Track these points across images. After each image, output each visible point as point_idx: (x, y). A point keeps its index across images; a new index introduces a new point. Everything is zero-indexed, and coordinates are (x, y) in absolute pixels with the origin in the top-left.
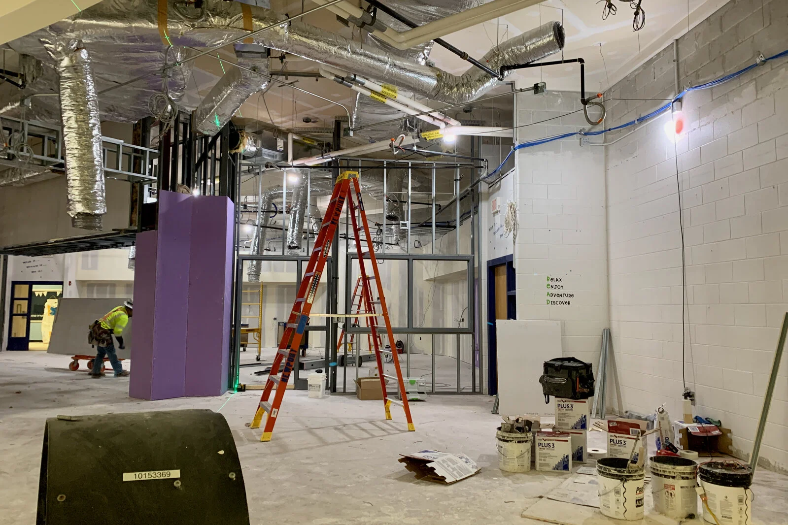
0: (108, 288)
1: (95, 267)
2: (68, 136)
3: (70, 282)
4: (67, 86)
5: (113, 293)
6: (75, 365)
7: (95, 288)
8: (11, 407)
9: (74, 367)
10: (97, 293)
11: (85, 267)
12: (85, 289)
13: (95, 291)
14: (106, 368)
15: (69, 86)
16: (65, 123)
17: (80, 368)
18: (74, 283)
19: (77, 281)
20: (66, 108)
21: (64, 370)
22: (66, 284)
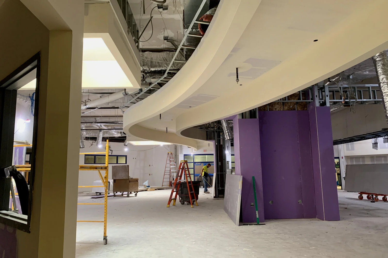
0: (361, 159)
1: (353, 149)
2: (383, 87)
3: (342, 157)
4: (380, 64)
5: (364, 161)
6: (361, 197)
7: (354, 159)
8: (350, 215)
9: (361, 198)
10: (356, 161)
11: (348, 149)
12: (349, 160)
13: (354, 161)
14: (379, 199)
15: (381, 64)
16: (381, 81)
17: (364, 199)
18: (344, 157)
19: (345, 156)
20: (381, 74)
21: (357, 199)
22: (340, 158)
